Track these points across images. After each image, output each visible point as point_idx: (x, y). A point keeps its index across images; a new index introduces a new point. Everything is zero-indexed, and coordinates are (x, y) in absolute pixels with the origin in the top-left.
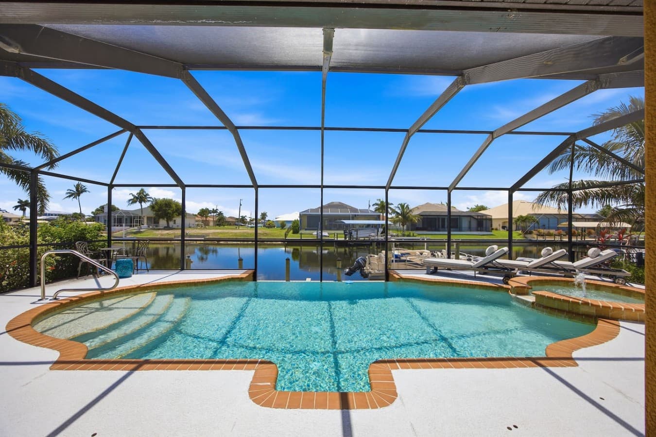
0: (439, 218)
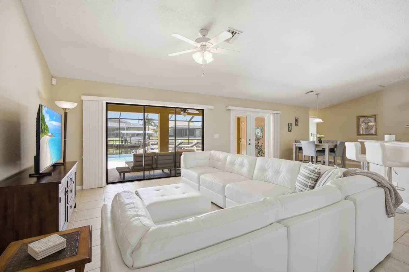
0: (183, 130)
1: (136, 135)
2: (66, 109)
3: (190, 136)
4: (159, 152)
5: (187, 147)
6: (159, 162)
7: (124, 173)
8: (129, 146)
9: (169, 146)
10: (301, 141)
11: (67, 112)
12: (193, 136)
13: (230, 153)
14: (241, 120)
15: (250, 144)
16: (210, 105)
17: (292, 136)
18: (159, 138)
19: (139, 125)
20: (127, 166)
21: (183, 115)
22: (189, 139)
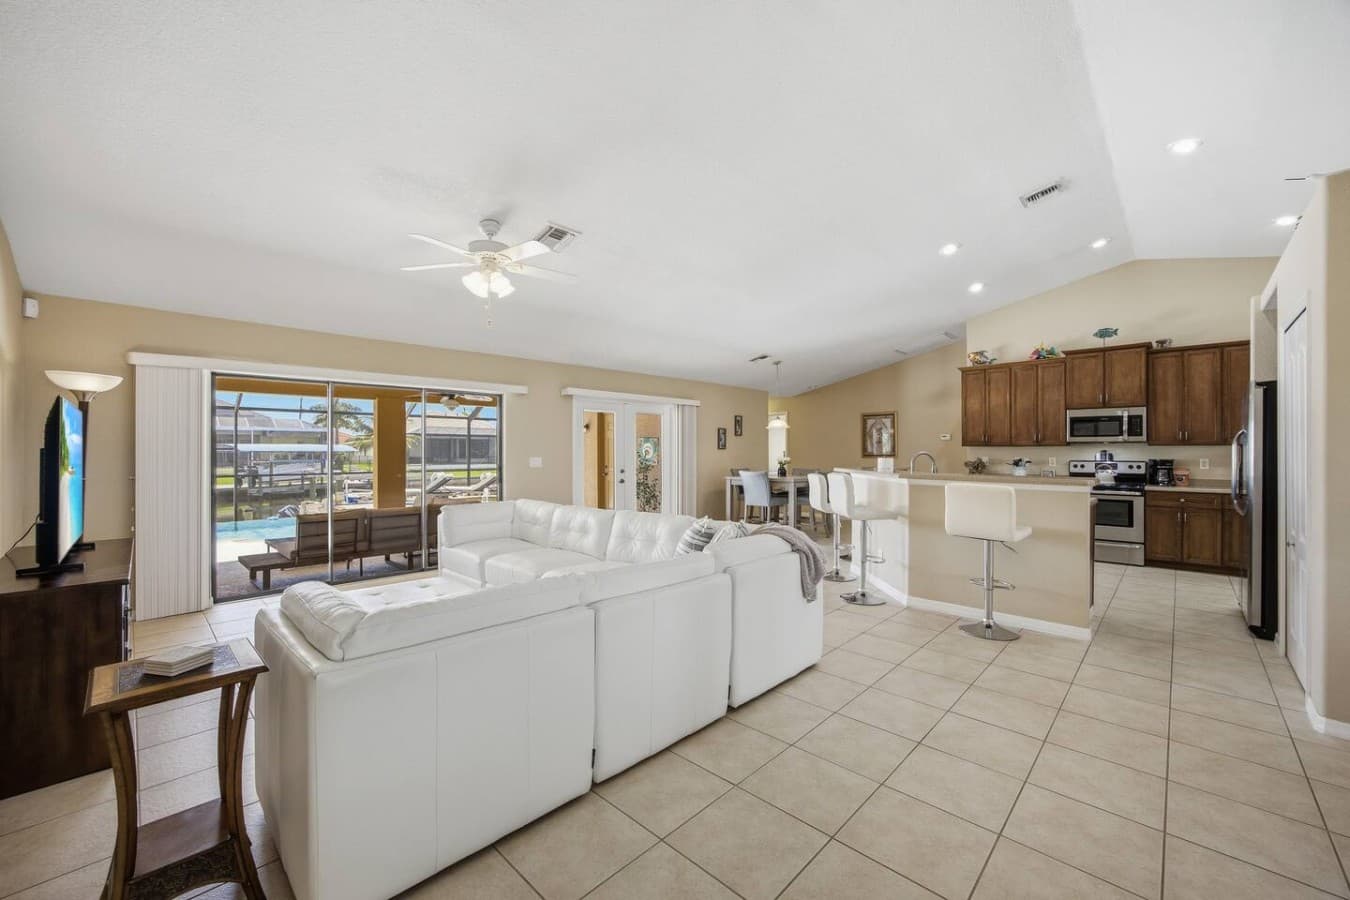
0: (453, 442)
1: (293, 459)
2: (84, 394)
3: (472, 460)
4: (376, 508)
5: (462, 492)
6: (376, 535)
7: (267, 570)
8: (265, 494)
9: (407, 490)
10: (741, 472)
11: (87, 403)
12: (483, 460)
13: (570, 503)
14: (608, 419)
15: (622, 481)
16: (518, 384)
17: (725, 459)
18: (374, 468)
19: (302, 425)
20: (273, 550)
21: (447, 405)
22: (469, 470)
